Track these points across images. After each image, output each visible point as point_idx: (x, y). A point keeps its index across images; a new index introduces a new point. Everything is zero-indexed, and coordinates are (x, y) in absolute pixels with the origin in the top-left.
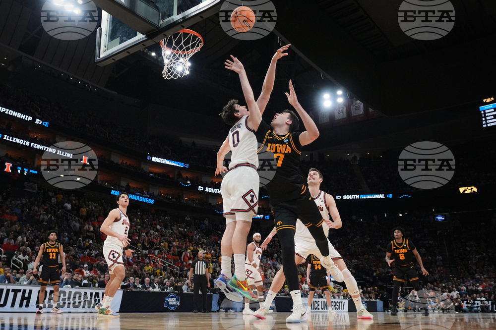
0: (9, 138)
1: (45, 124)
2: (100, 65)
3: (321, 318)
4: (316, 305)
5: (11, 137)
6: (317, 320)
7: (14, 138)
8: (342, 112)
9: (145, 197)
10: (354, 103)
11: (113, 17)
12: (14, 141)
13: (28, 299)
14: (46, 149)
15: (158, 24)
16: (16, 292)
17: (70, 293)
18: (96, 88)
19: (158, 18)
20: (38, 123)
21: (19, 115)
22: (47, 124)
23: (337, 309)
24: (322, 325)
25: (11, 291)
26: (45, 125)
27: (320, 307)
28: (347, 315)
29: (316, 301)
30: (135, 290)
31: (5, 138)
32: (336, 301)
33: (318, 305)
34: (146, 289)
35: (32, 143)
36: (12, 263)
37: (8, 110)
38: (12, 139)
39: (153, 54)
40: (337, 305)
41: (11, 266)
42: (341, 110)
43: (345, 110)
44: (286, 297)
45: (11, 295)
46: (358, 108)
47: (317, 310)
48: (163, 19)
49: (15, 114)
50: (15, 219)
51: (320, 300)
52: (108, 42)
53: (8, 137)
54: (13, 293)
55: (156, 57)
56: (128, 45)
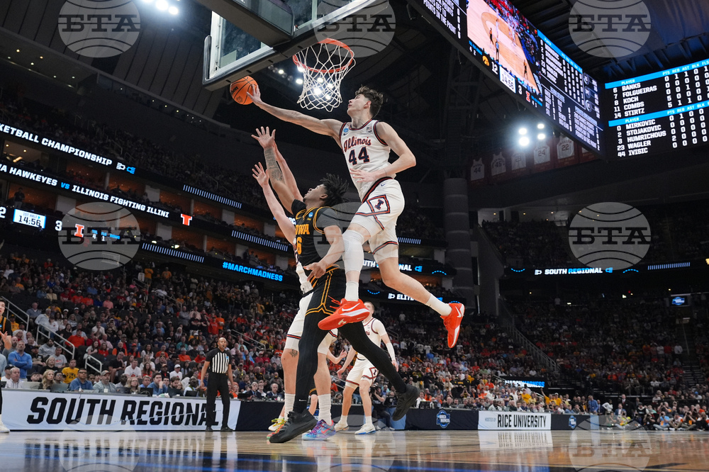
0: (80, 190)
1: (130, 169)
2: (209, 88)
3: (513, 437)
4: (507, 421)
5: (83, 189)
6: (508, 440)
7: (87, 190)
8: (544, 154)
9: (270, 272)
10: (561, 141)
11: (227, 22)
12: (87, 193)
13: (110, 413)
14: (132, 205)
15: (290, 32)
16: (93, 403)
17: (168, 404)
18: (201, 119)
19: (290, 23)
20: (120, 168)
21: (94, 158)
22: (132, 170)
23: (536, 426)
24: (514, 447)
25: (86, 401)
26: (131, 172)
27: (512, 423)
28: (549, 434)
29: (506, 416)
30: (258, 400)
31: (74, 190)
32: (534, 414)
33: (510, 421)
34: (273, 399)
35: (112, 197)
36: (86, 363)
37: (77, 150)
38: (85, 191)
39: (281, 72)
40: (536, 421)
41: (86, 367)
42: (542, 150)
43: (548, 151)
44: (465, 409)
45: (87, 407)
46: (566, 148)
47: (508, 428)
48: (297, 25)
49: (88, 156)
50: (90, 302)
51: (513, 413)
52: (221, 57)
53: (79, 187)
54: (89, 404)
55: (285, 76)
56: (248, 61)
